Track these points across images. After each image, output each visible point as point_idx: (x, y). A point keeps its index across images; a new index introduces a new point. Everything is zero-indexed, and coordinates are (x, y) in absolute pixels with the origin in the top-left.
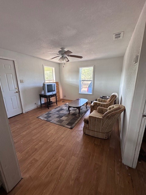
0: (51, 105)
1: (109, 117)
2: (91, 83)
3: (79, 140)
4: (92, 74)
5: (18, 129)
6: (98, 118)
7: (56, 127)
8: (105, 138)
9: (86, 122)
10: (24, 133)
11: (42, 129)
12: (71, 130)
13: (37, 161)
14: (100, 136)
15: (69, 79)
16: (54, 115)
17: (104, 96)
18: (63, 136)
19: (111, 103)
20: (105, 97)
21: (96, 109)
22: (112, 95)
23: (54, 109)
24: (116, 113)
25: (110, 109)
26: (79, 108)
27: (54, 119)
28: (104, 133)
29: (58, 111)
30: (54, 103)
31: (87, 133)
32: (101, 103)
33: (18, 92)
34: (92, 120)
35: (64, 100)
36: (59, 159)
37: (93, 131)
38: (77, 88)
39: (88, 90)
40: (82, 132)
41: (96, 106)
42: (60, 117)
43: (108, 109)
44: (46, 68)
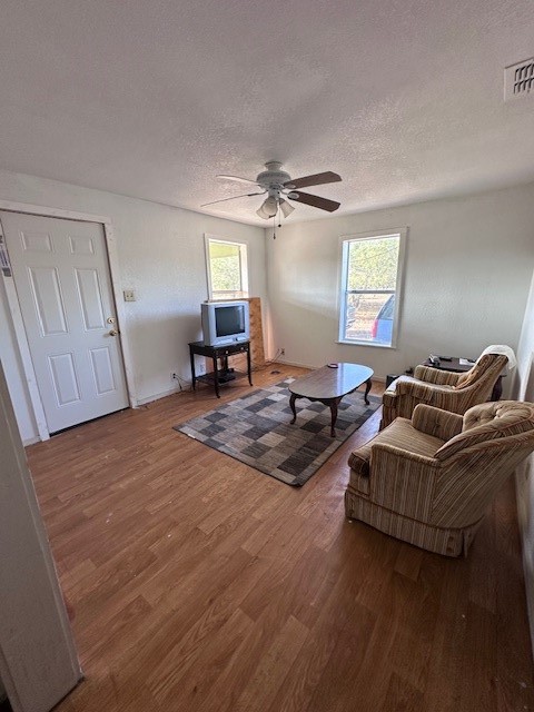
0: (231, 383)
1: (473, 461)
2: (390, 300)
3: (325, 542)
4: (396, 265)
5: (105, 466)
6: (415, 459)
7: (239, 474)
8: (444, 552)
9: (361, 467)
10: (121, 486)
11: (186, 474)
12: (294, 493)
13: (147, 610)
14: (423, 538)
15: (300, 286)
16: (235, 422)
17: (448, 357)
18: (257, 515)
19: (480, 388)
20: (450, 360)
21: (407, 411)
22: (486, 357)
23: (239, 400)
24: (509, 447)
25: (475, 419)
26: (333, 403)
27: (234, 440)
28: (442, 529)
29: (254, 408)
30: (241, 375)
31: (361, 518)
32: (432, 387)
33: (116, 333)
34: (384, 463)
35: (277, 367)
36: (233, 620)
37: (390, 511)
38: (331, 321)
39: (375, 330)
40: (341, 508)
41: (408, 400)
42: (257, 432)
43: (465, 418)
44: (214, 246)
